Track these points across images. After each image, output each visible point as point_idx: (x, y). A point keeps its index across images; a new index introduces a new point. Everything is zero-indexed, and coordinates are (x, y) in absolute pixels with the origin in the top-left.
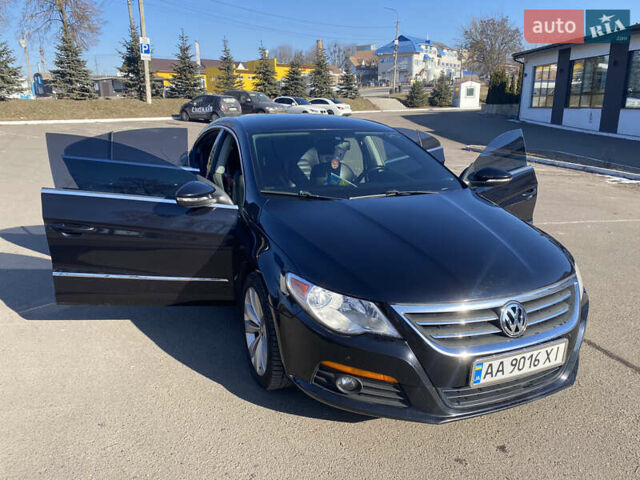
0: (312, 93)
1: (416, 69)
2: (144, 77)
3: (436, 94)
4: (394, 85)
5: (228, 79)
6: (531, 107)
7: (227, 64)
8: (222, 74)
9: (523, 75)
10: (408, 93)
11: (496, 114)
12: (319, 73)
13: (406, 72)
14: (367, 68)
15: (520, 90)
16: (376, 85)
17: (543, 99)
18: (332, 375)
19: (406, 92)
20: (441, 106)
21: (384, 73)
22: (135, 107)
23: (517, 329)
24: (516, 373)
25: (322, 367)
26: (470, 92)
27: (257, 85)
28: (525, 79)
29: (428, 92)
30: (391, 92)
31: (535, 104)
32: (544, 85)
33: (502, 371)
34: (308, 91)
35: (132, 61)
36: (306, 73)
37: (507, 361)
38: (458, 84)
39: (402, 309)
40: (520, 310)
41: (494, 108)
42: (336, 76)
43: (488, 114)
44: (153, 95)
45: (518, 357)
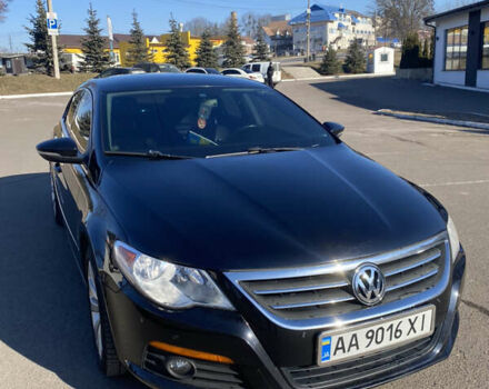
0: (225, 64)
1: (331, 37)
2: (52, 52)
3: (349, 61)
4: (308, 54)
5: (138, 51)
6: (444, 70)
7: (137, 38)
8: (132, 47)
9: (435, 39)
10: (321, 61)
11: (411, 78)
12: (231, 44)
13: (321, 40)
14: (283, 38)
15: (433, 54)
16: (291, 54)
17: (456, 62)
18: (162, 357)
19: (319, 61)
20: (355, 73)
21: (299, 42)
22: (42, 82)
23: (373, 296)
24: (374, 347)
25: (151, 349)
26: (384, 58)
27: (169, 57)
28: (437, 43)
29: (342, 59)
30: (305, 60)
31: (448, 67)
32: (457, 49)
33: (357, 345)
34: (220, 62)
35: (40, 37)
36: (218, 44)
37: (361, 334)
38: (371, 50)
39: (236, 277)
40: (376, 274)
41: (408, 73)
42: (249, 47)
43: (402, 79)
44: (61, 70)
45: (375, 328)
